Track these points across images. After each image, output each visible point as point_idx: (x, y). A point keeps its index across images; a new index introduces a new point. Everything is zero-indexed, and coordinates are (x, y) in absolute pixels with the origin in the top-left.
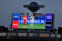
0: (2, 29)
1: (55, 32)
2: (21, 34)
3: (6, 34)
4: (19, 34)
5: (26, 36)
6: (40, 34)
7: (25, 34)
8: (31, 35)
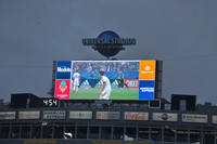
0: (28, 100)
1: (163, 107)
2: (77, 113)
3: (38, 113)
4: (72, 113)
5: (90, 117)
6: (126, 113)
7: (87, 115)
8: (103, 115)
